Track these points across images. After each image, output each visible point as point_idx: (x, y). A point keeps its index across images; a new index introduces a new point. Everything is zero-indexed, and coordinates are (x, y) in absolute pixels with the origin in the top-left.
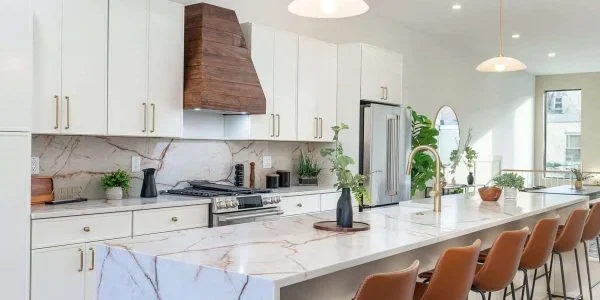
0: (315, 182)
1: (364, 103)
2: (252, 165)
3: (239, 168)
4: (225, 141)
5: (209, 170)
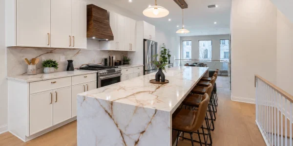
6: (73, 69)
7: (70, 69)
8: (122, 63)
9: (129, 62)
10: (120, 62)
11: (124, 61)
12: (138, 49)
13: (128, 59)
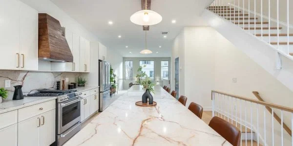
0: (84, 86)
1: (100, 61)
2: (63, 81)
3: (58, 83)
4: (52, 72)
5: (46, 84)
6: (22, 98)
7: (18, 97)
8: (77, 85)
9: (85, 84)
10: (75, 84)
11: (79, 83)
12: (93, 70)
13: (83, 81)
